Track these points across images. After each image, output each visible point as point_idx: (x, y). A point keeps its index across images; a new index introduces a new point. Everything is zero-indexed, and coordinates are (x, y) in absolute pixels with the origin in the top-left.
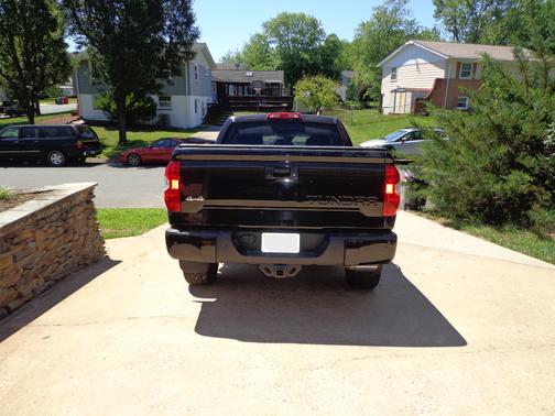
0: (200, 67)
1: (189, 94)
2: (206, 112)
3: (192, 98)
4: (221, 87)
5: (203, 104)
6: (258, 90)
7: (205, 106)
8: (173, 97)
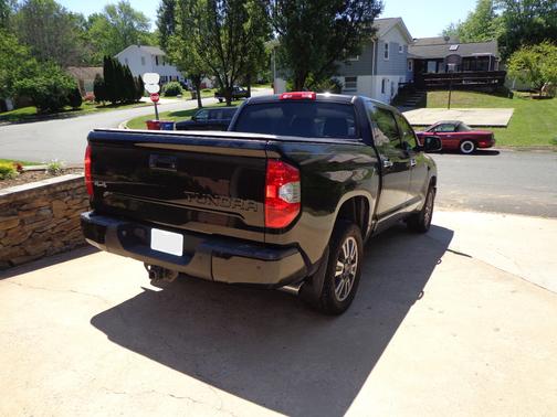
0: (391, 43)
1: (375, 74)
2: (396, 92)
3: (379, 79)
4: (419, 64)
5: (392, 83)
6: (452, 65)
7: (396, 87)
8: (359, 78)
